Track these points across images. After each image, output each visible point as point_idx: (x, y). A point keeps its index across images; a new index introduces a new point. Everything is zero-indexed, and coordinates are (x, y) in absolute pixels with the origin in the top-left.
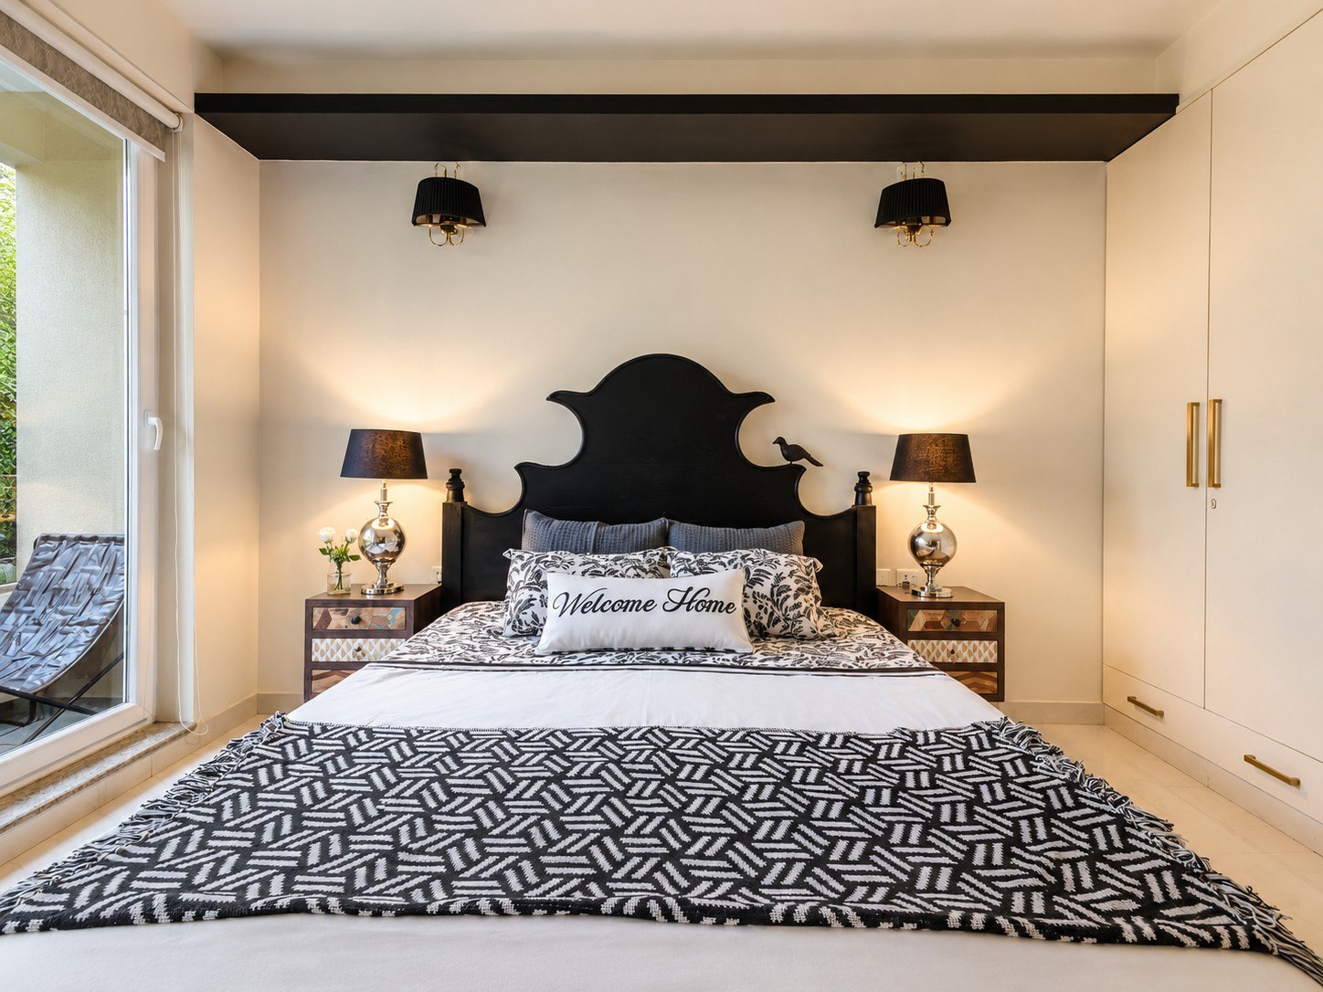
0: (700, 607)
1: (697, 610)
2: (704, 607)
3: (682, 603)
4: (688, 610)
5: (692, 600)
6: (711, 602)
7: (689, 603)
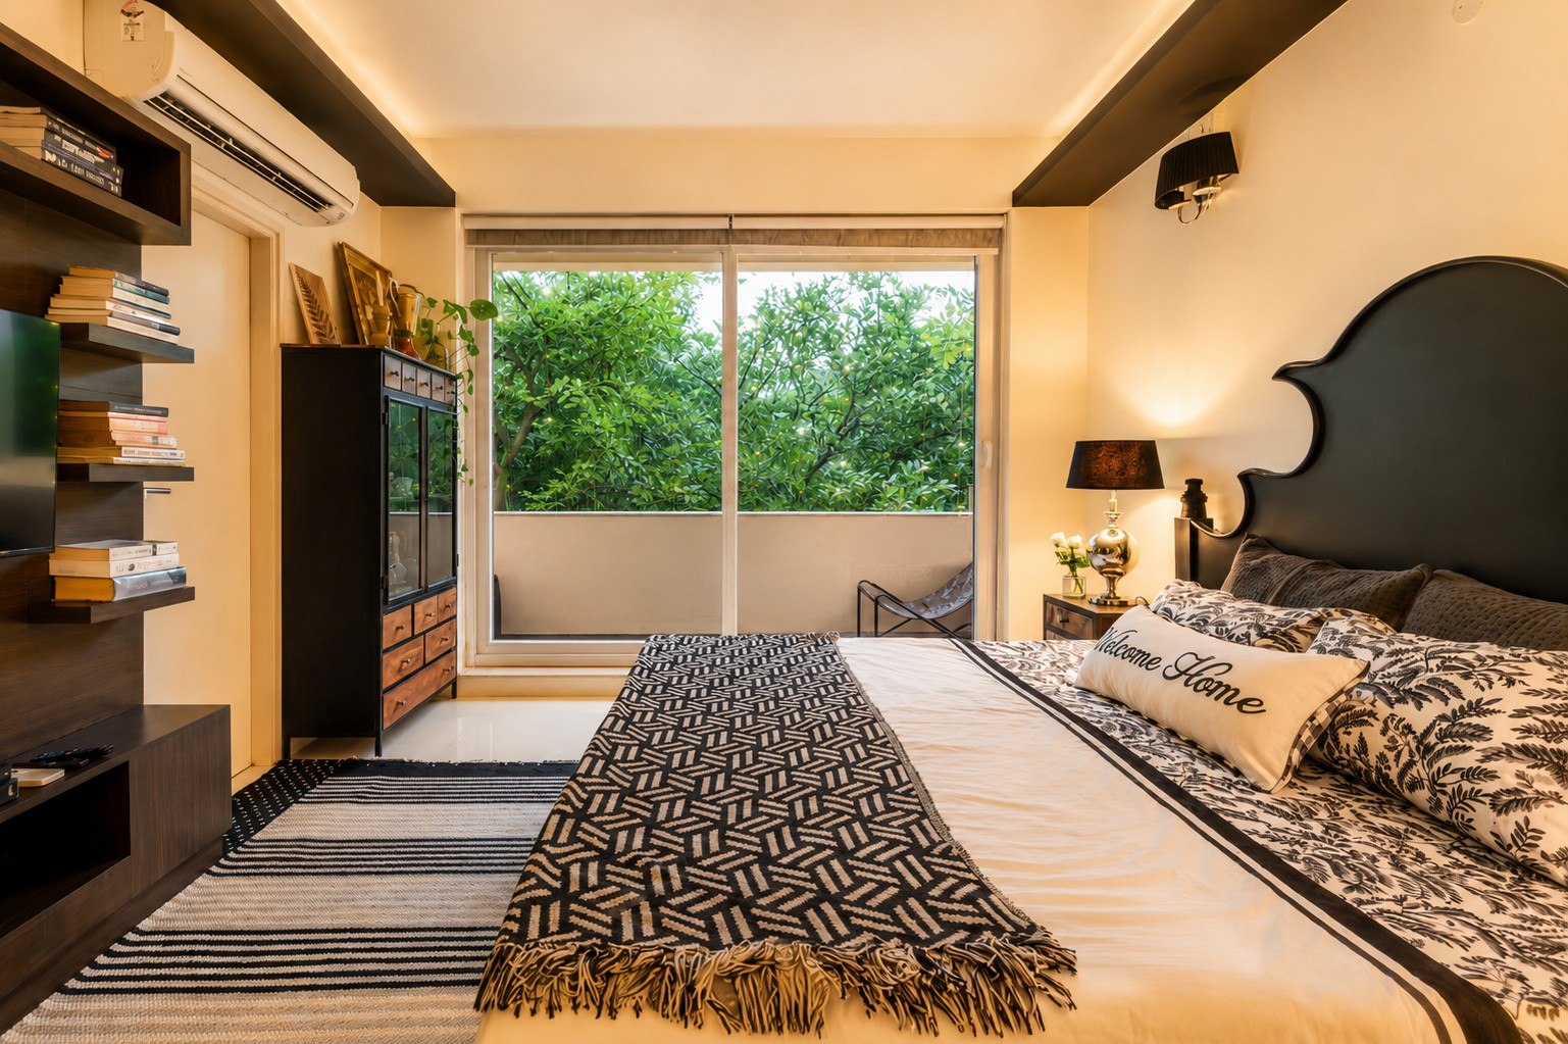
0: (1201, 687)
1: (1195, 690)
2: (1205, 688)
3: (1185, 673)
4: (1186, 684)
5: (1197, 674)
6: (1220, 684)
7: (1192, 676)
